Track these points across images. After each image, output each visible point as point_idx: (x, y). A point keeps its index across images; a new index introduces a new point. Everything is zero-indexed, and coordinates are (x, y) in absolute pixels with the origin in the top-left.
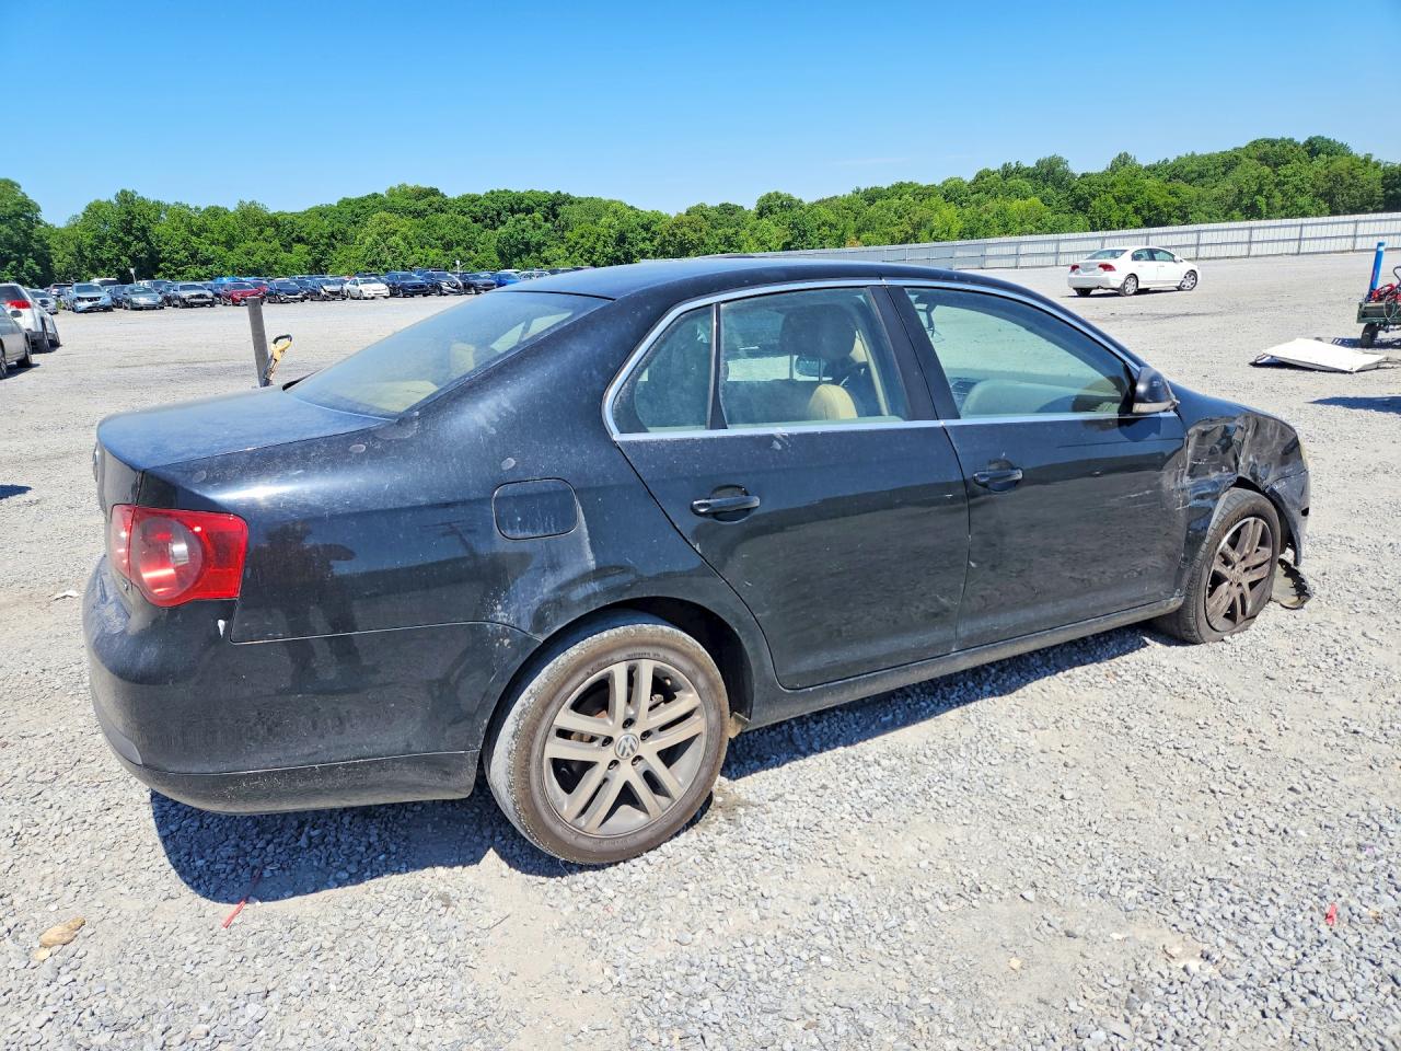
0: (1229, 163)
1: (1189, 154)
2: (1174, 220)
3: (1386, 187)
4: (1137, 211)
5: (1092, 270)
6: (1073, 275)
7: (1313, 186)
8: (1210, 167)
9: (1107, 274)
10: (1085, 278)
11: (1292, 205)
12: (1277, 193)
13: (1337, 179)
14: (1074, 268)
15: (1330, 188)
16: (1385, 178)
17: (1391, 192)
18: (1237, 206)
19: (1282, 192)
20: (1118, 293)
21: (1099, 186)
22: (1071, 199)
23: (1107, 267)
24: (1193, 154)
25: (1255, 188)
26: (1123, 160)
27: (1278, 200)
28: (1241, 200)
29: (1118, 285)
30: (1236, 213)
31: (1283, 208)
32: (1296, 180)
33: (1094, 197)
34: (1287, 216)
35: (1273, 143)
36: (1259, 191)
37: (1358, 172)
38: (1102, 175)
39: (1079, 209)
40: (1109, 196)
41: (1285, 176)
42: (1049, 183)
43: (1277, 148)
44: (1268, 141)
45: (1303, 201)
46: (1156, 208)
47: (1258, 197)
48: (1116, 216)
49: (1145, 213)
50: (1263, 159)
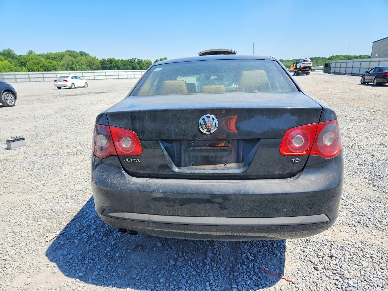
0: (62, 56)
1: (50, 52)
2: (53, 70)
3: (101, 65)
4: (41, 67)
5: (61, 81)
6: (55, 83)
7: (85, 63)
8: (57, 56)
9: (66, 83)
10: (59, 84)
11: (82, 68)
12: (77, 64)
13: (89, 62)
14: (55, 81)
15: (89, 64)
16: (100, 62)
17: (102, 66)
18: (68, 67)
19: (78, 64)
20: (70, 88)
21: (27, 59)
22: (19, 62)
23: (66, 81)
24: (51, 52)
25: (72, 63)
26: (31, 52)
27: (78, 66)
28: (68, 66)
29: (70, 86)
30: (68, 69)
31: (79, 68)
32: (81, 61)
33: (27, 62)
34: (81, 70)
35: (71, 52)
36: (73, 64)
37: (94, 61)
38: (26, 56)
39: (23, 65)
40: (31, 62)
41: (78, 60)
42: (9, 57)
43: (73, 53)
44: (70, 51)
45: (84, 67)
46: (46, 66)
47: (73, 65)
48: (35, 68)
49: (44, 68)
50: (70, 55)
